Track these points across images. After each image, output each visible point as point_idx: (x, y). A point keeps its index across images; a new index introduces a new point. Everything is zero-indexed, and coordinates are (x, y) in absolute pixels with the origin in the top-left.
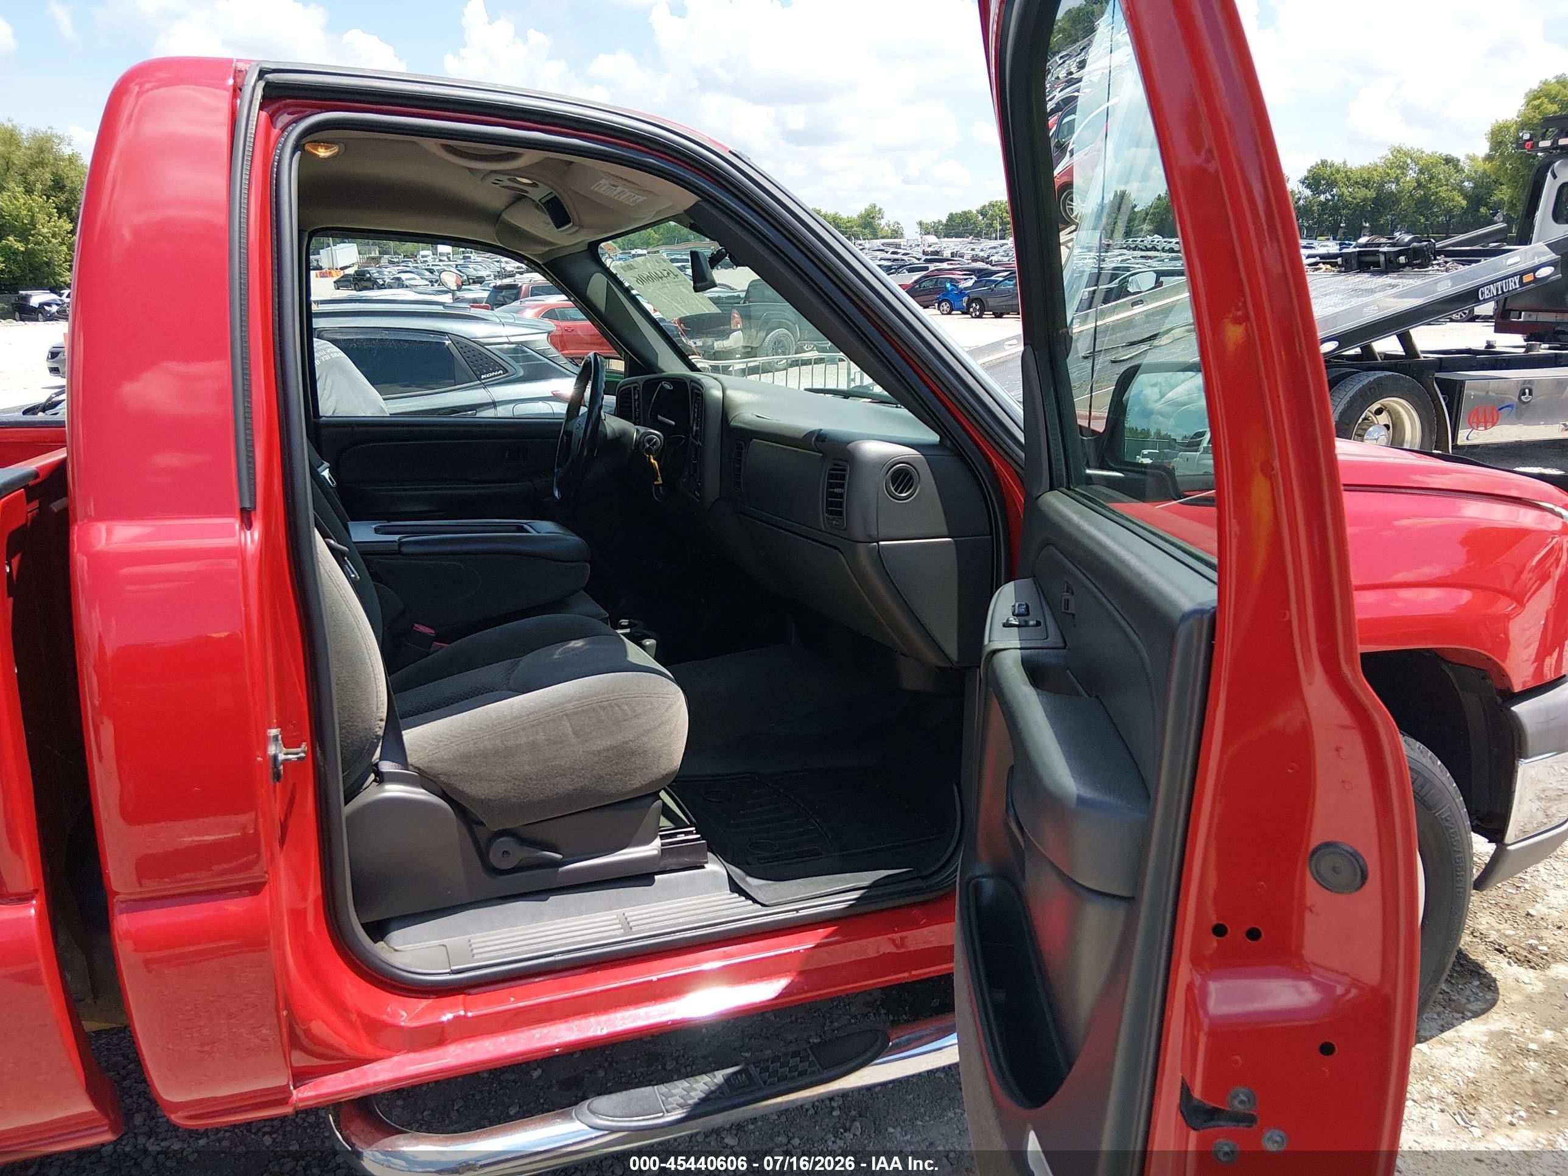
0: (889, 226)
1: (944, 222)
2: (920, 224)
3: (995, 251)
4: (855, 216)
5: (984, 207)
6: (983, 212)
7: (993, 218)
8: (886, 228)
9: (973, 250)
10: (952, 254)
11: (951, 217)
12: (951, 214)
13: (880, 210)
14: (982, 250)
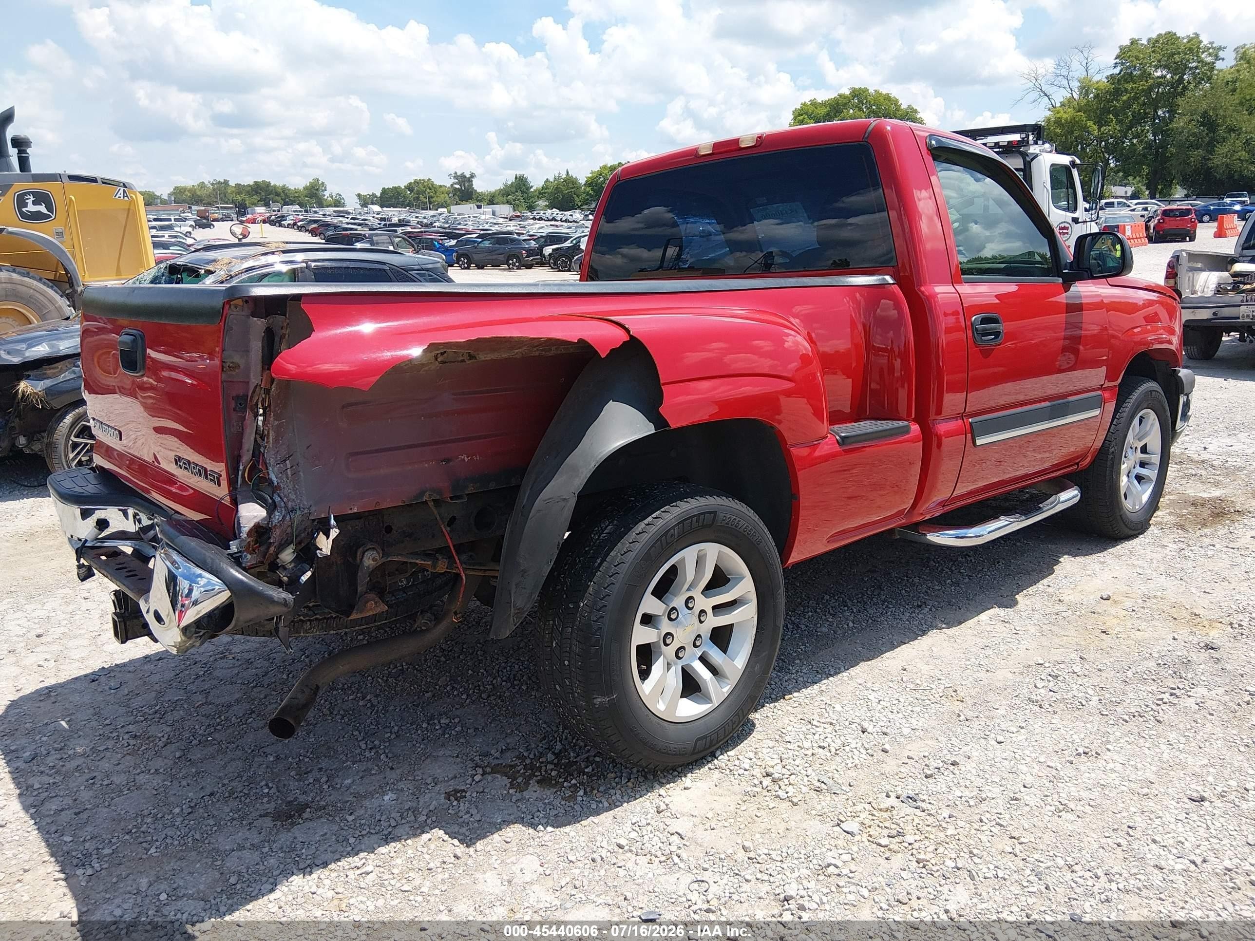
0: (332, 197)
1: (379, 195)
2: (359, 195)
3: (435, 219)
4: (301, 188)
5: (410, 184)
6: (410, 187)
7: (418, 193)
8: (330, 199)
9: (417, 217)
10: (399, 220)
11: (384, 191)
12: (384, 188)
13: (323, 183)
14: (425, 218)
